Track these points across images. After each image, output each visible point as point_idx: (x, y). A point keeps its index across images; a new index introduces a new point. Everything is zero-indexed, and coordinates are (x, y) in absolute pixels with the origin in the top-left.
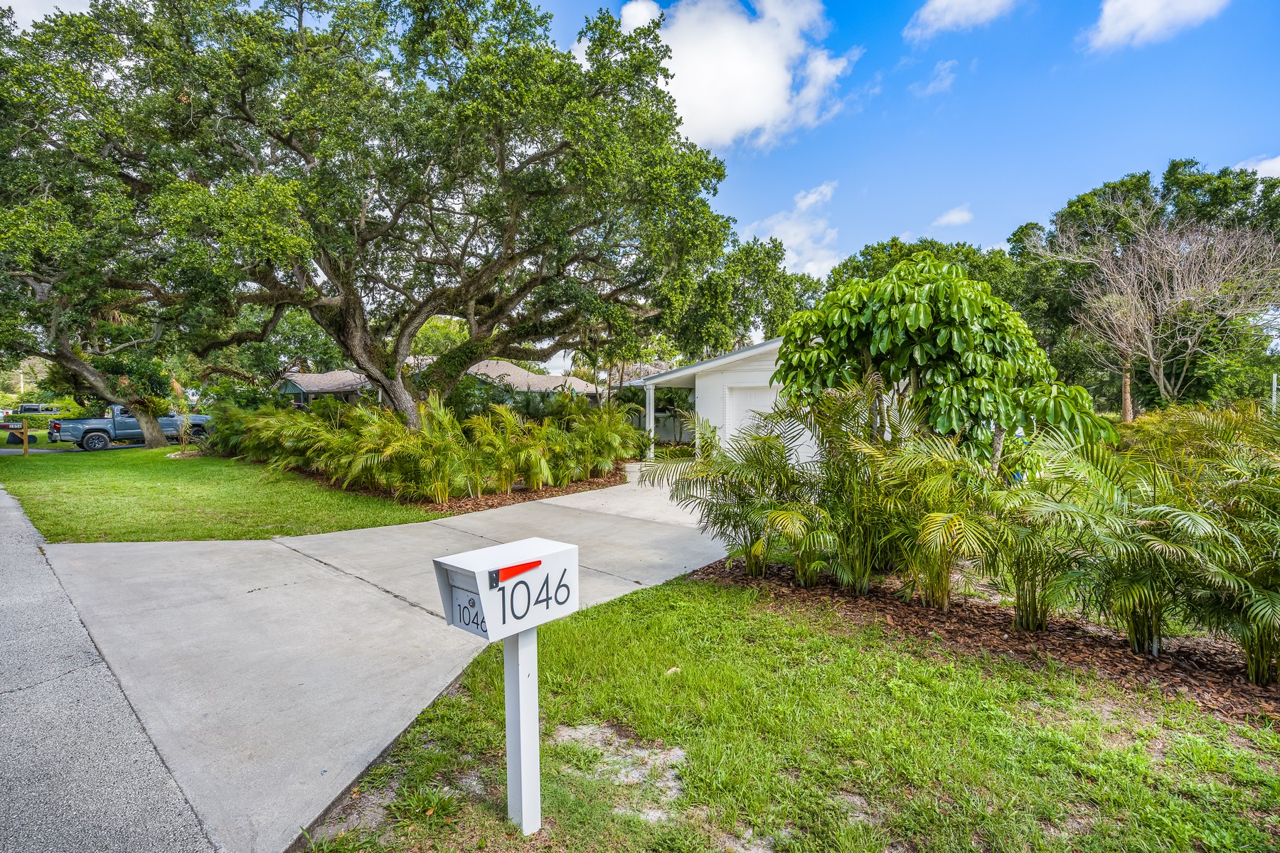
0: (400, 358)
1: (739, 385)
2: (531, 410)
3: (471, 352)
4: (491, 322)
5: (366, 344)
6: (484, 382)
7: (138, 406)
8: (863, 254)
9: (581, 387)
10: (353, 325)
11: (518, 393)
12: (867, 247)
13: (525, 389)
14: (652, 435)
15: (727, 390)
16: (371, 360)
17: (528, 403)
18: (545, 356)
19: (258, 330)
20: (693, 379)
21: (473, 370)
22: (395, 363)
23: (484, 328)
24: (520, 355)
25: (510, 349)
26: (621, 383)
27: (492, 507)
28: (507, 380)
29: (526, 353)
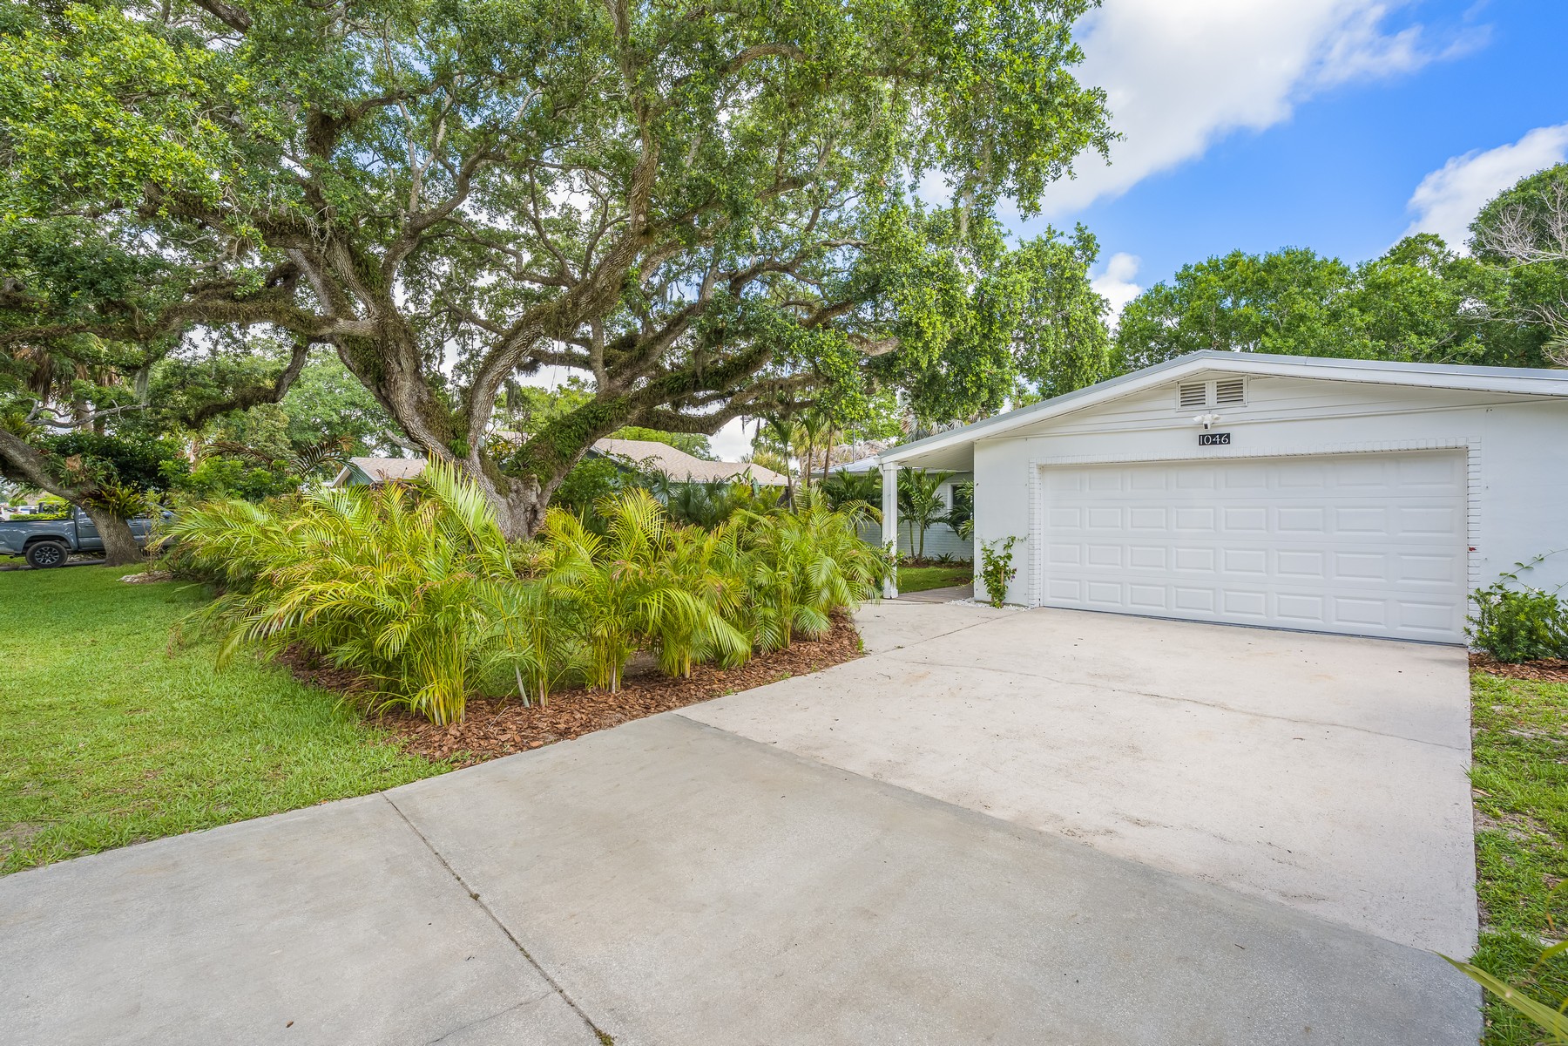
0: (475, 423)
1: (1054, 461)
2: (692, 509)
3: (596, 418)
4: (628, 373)
5: (420, 401)
6: (623, 468)
7: (92, 502)
8: (1179, 278)
9: (765, 477)
10: (397, 368)
11: (675, 485)
12: (1186, 268)
13: (685, 480)
14: (894, 551)
15: (1035, 471)
16: (428, 425)
17: (686, 500)
18: (710, 425)
19: (269, 384)
20: (968, 453)
21: (602, 445)
22: (468, 431)
23: (618, 382)
24: (673, 423)
25: (658, 413)
26: (826, 467)
27: (564, 734)
28: (658, 465)
29: (682, 421)
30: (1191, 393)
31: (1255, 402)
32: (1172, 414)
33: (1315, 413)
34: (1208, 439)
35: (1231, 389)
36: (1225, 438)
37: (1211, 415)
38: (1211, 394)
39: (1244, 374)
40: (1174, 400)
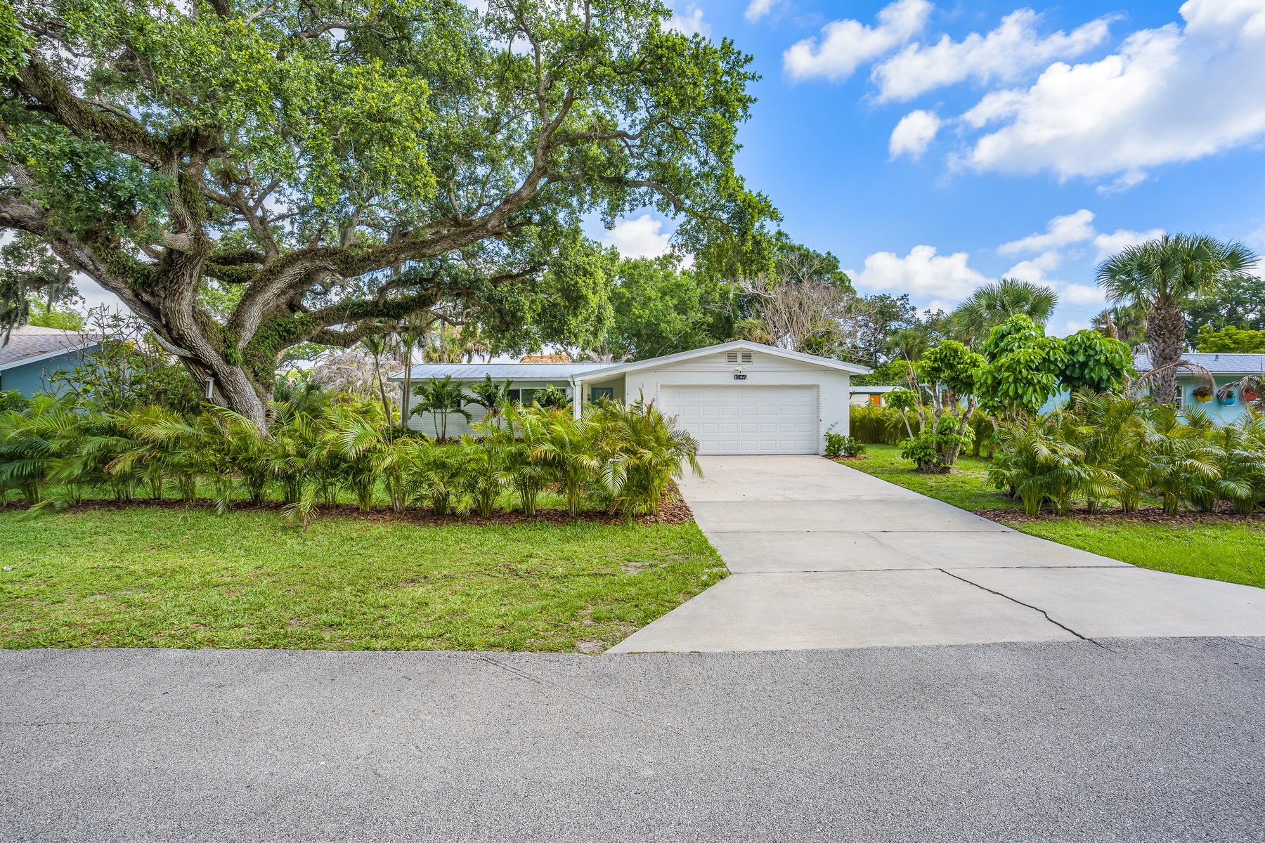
0: (246, 335)
1: (669, 383)
5: (194, 310)
15: (659, 387)
16: (206, 335)
22: (238, 341)
29: (332, 336)
30: (732, 356)
31: (756, 364)
32: (724, 365)
33: (776, 369)
34: (738, 377)
35: (747, 356)
36: (744, 377)
37: (741, 367)
38: (740, 358)
39: (753, 351)
40: (724, 360)
